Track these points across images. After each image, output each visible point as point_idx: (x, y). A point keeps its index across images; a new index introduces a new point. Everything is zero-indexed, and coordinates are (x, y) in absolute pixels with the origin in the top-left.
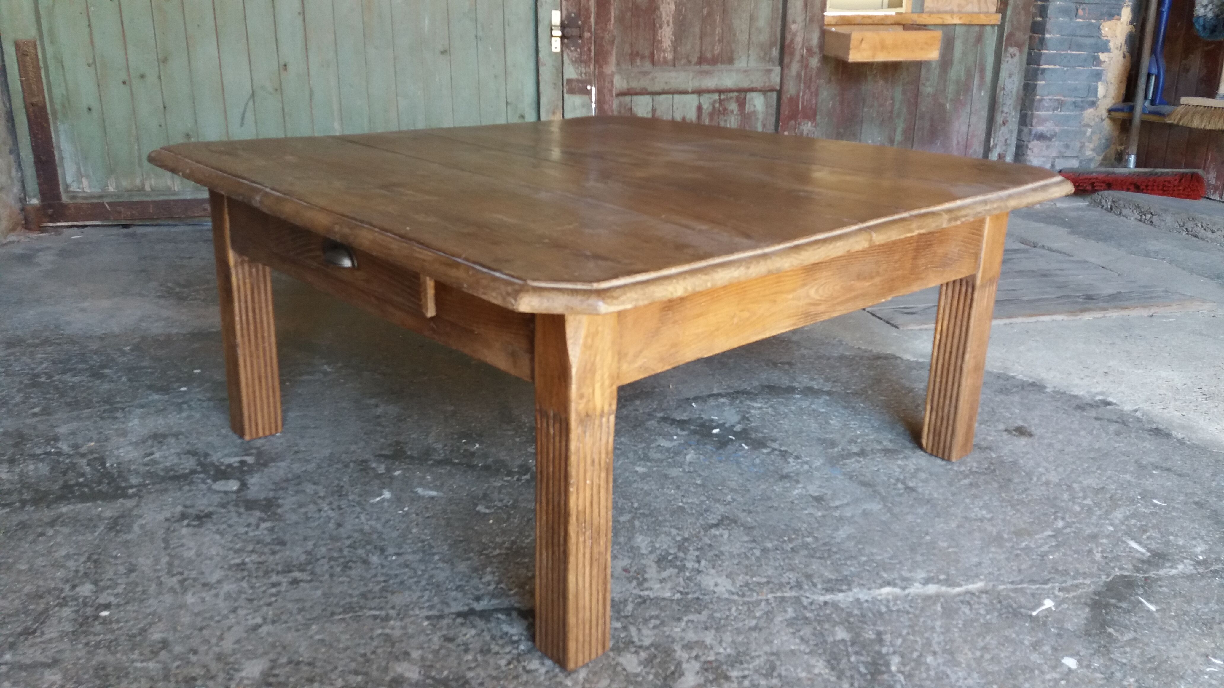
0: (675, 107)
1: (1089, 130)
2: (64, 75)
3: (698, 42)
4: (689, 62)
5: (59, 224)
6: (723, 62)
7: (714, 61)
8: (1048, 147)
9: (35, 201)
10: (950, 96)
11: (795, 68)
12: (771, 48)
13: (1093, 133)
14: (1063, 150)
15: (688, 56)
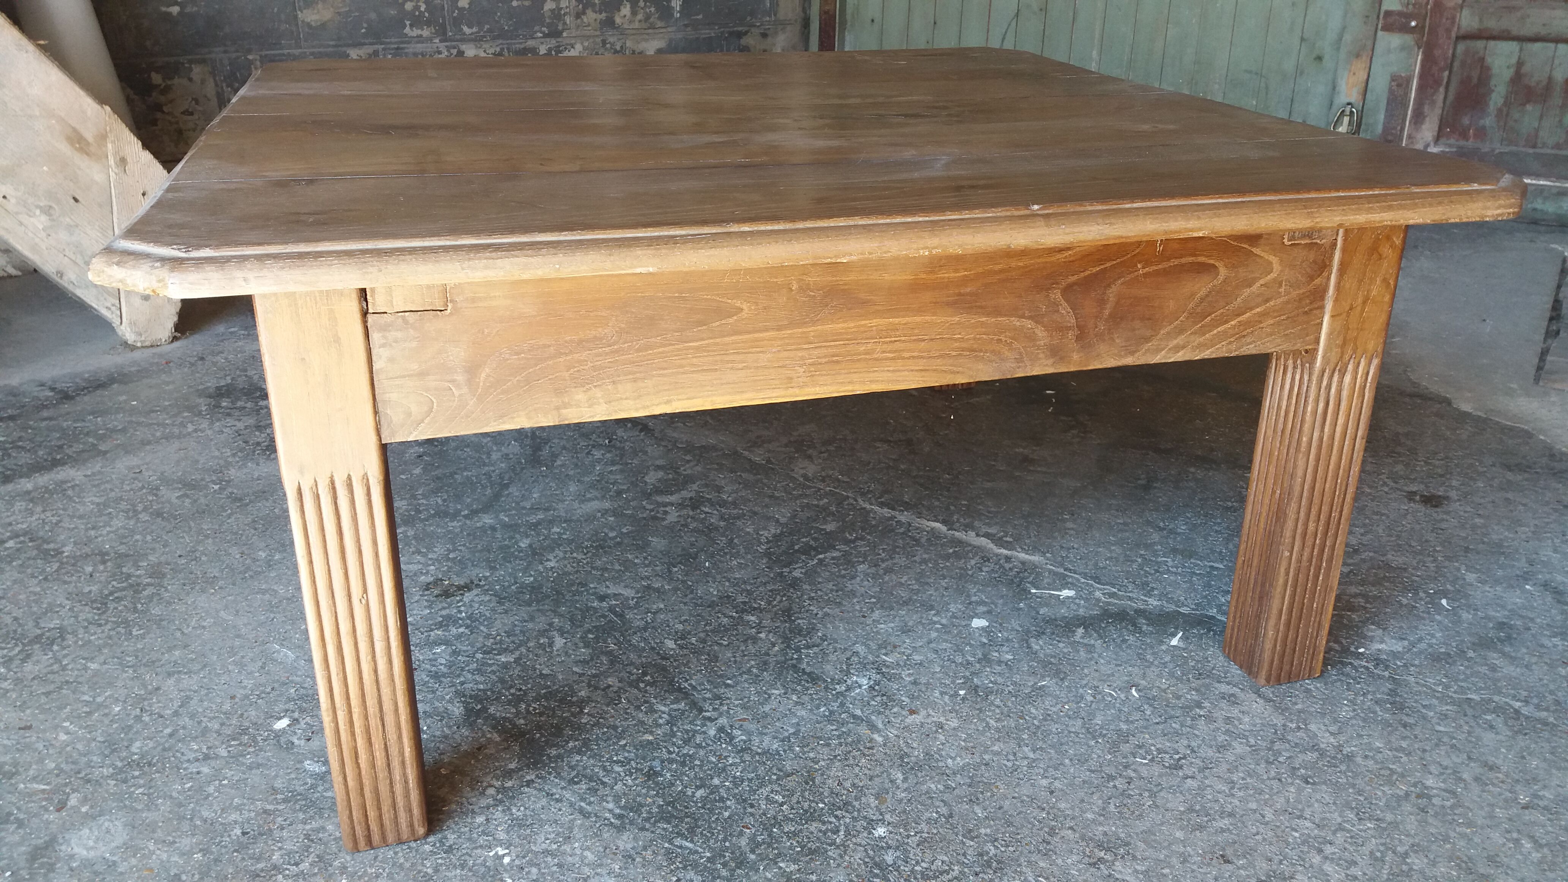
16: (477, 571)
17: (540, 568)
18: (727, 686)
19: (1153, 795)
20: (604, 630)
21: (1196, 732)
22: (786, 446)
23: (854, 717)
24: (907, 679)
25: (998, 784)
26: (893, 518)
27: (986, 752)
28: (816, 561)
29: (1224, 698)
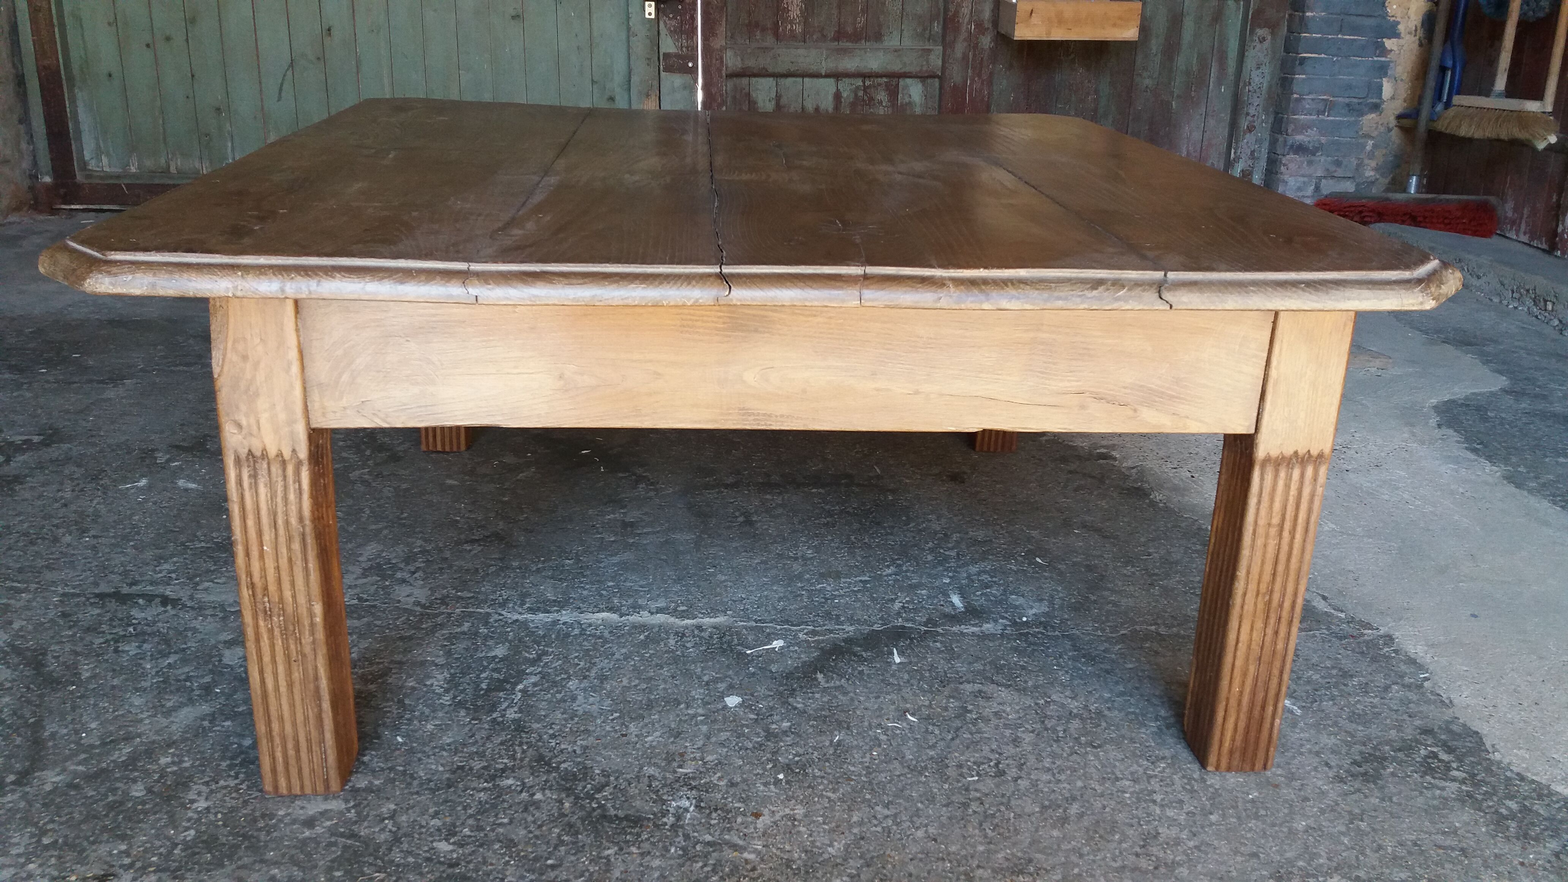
0: (805, 95)
1: (1370, 142)
2: (83, 35)
3: (835, 12)
4: (824, 37)
5: (73, 207)
6: (867, 39)
7: (856, 37)
8: (1310, 163)
9: (47, 179)
10: (1176, 92)
11: (960, 48)
12: (931, 21)
13: (1375, 146)
14: (1333, 168)
15: (823, 29)
16: (103, 849)
17: (190, 814)
18: (553, 867)
19: (1009, 807)
20: (348, 860)
21: (986, 735)
22: (364, 575)
23: (709, 844)
24: (721, 783)
25: (888, 852)
26: (555, 622)
27: (851, 827)
28: (519, 695)
29: (976, 697)
